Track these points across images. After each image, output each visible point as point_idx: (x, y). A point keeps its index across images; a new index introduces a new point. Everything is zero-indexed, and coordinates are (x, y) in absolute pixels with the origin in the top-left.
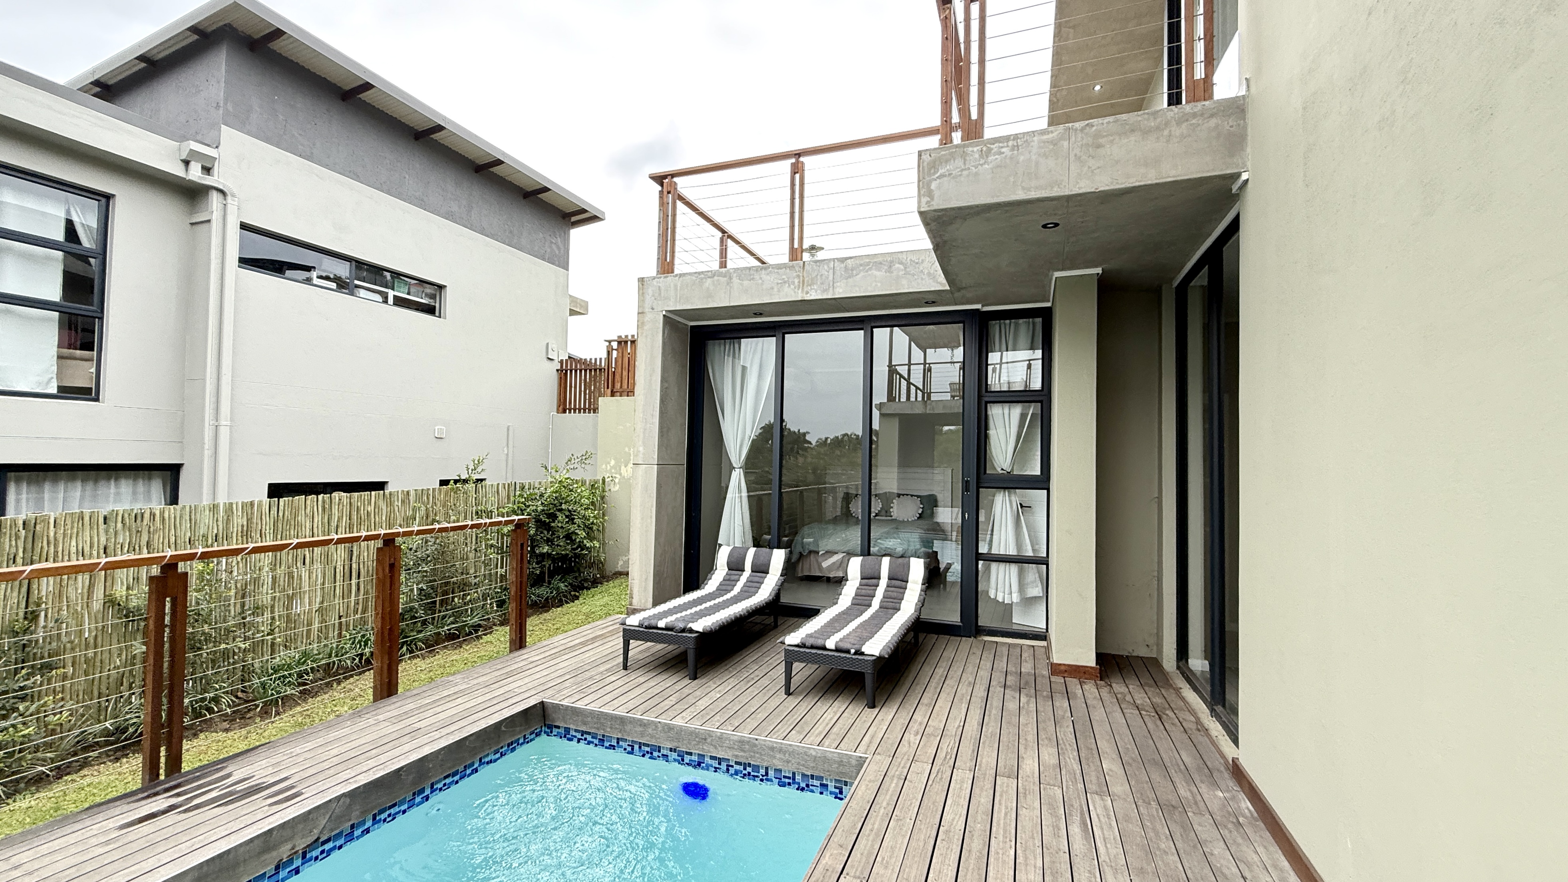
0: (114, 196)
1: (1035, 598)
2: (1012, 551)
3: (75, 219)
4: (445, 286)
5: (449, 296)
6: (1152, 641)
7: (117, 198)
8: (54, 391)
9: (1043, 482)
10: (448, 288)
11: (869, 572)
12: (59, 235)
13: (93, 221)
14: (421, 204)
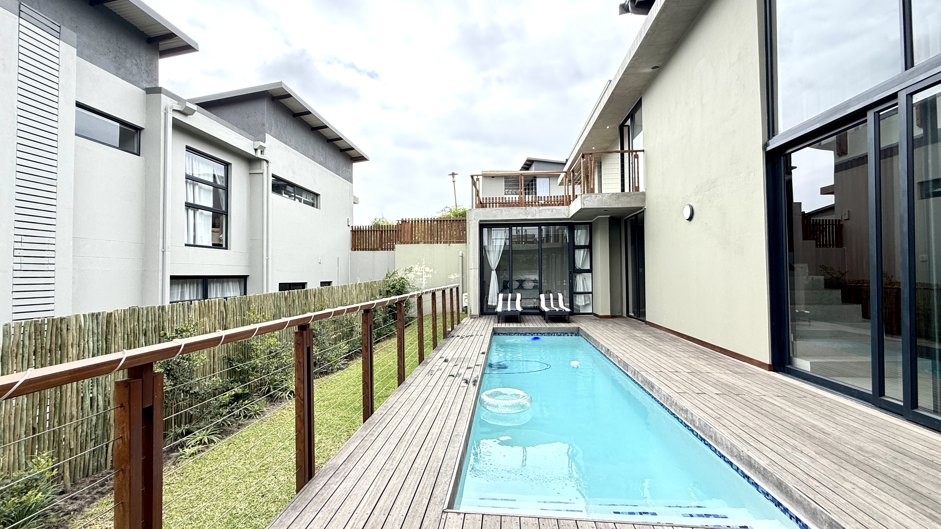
0: (230, 164)
1: (588, 304)
2: (582, 291)
3: (216, 174)
4: (319, 195)
5: (322, 199)
6: (620, 311)
7: (233, 165)
8: (211, 245)
9: (590, 271)
10: (321, 196)
11: (547, 298)
12: (211, 180)
13: (222, 174)
14: (313, 158)
